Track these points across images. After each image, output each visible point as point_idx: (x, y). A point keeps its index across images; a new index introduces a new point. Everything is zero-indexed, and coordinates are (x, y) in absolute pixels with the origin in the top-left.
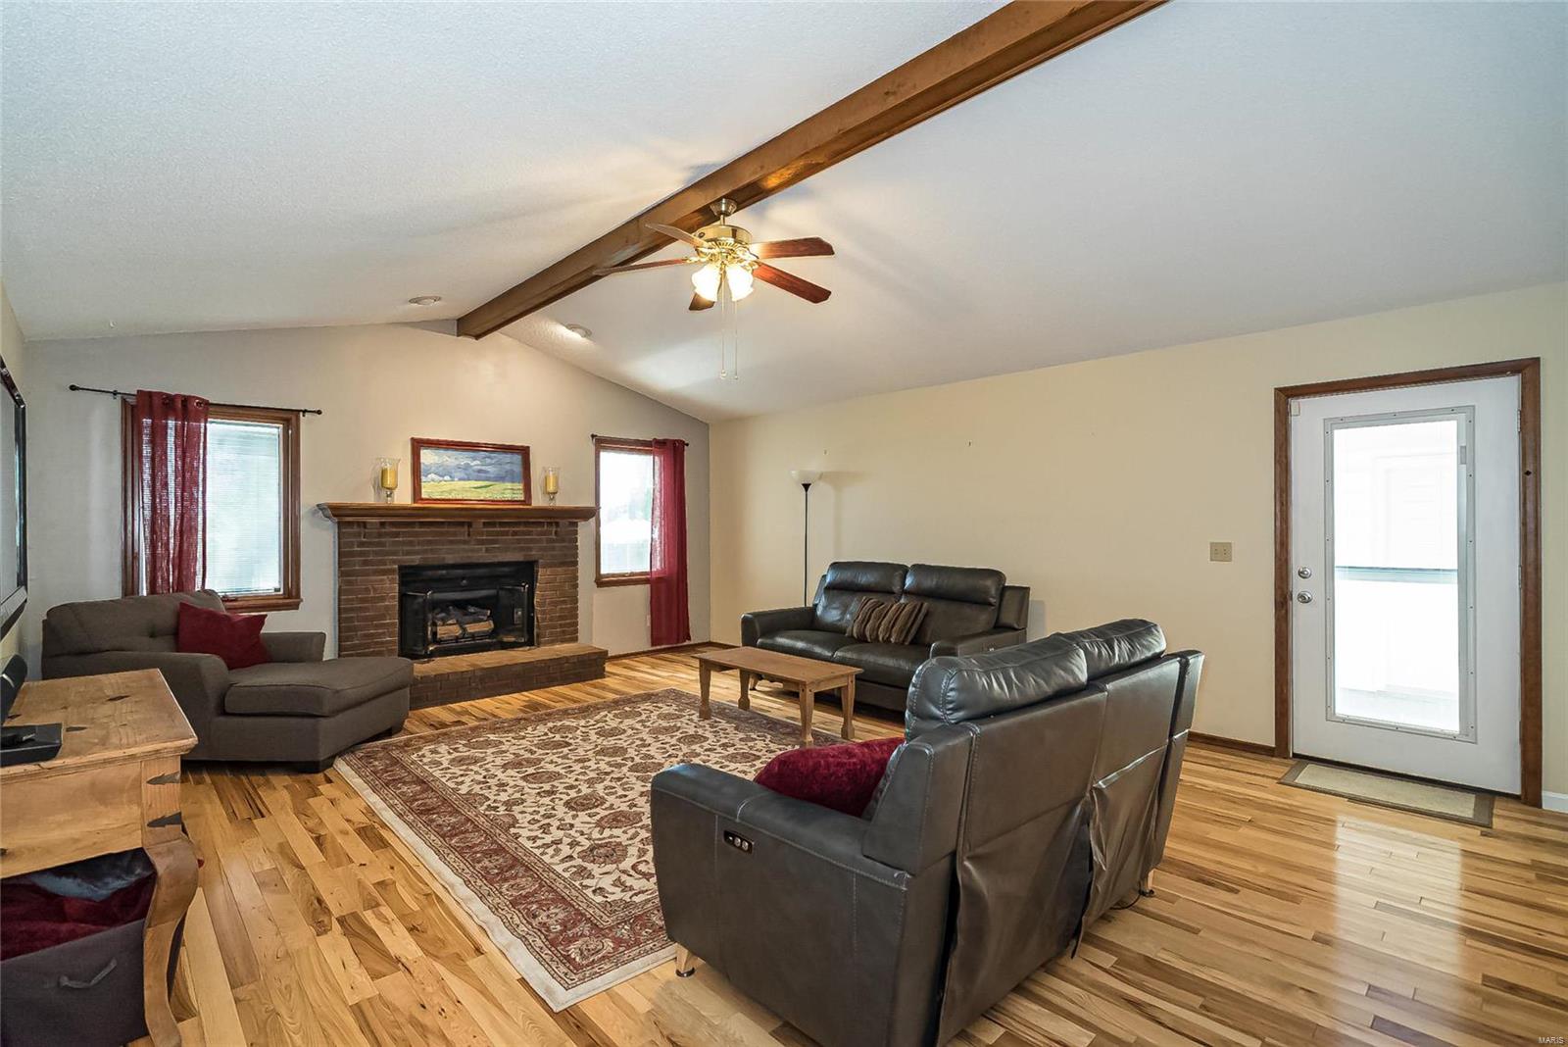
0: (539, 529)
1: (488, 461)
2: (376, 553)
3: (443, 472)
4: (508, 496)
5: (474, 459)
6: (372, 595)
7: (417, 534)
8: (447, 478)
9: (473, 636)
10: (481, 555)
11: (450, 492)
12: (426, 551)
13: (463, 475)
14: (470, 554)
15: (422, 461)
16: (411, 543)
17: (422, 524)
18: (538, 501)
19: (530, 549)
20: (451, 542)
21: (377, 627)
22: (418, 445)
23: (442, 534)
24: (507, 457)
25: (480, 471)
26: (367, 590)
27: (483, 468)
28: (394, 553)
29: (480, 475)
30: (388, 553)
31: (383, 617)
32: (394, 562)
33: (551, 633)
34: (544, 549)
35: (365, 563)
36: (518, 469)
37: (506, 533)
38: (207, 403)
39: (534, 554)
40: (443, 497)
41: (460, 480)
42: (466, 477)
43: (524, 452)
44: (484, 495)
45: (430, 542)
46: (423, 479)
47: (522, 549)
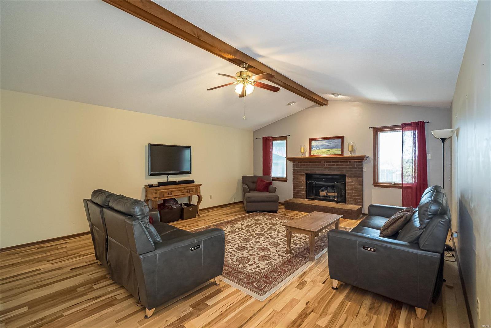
0: (346, 164)
1: (330, 142)
2: (300, 170)
3: (317, 147)
4: (336, 153)
5: (326, 142)
6: (299, 180)
7: (308, 165)
8: (318, 149)
9: (330, 196)
10: (326, 172)
11: (319, 153)
12: (311, 170)
13: (322, 148)
14: (323, 171)
15: (312, 144)
16: (307, 167)
17: (310, 162)
18: (347, 154)
19: (343, 170)
20: (318, 167)
21: (300, 189)
22: (311, 140)
23: (315, 165)
24: (336, 140)
25: (327, 146)
26: (298, 179)
27: (328, 145)
28: (304, 170)
29: (327, 147)
30: (302, 170)
31: (301, 187)
32: (304, 172)
33: (351, 200)
34: (348, 171)
35: (297, 172)
36: (340, 144)
37: (334, 165)
38: (273, 137)
39: (344, 172)
40: (317, 154)
41: (322, 149)
42: (323, 148)
43: (342, 138)
44: (329, 153)
45: (312, 167)
46: (312, 149)
47: (340, 170)
